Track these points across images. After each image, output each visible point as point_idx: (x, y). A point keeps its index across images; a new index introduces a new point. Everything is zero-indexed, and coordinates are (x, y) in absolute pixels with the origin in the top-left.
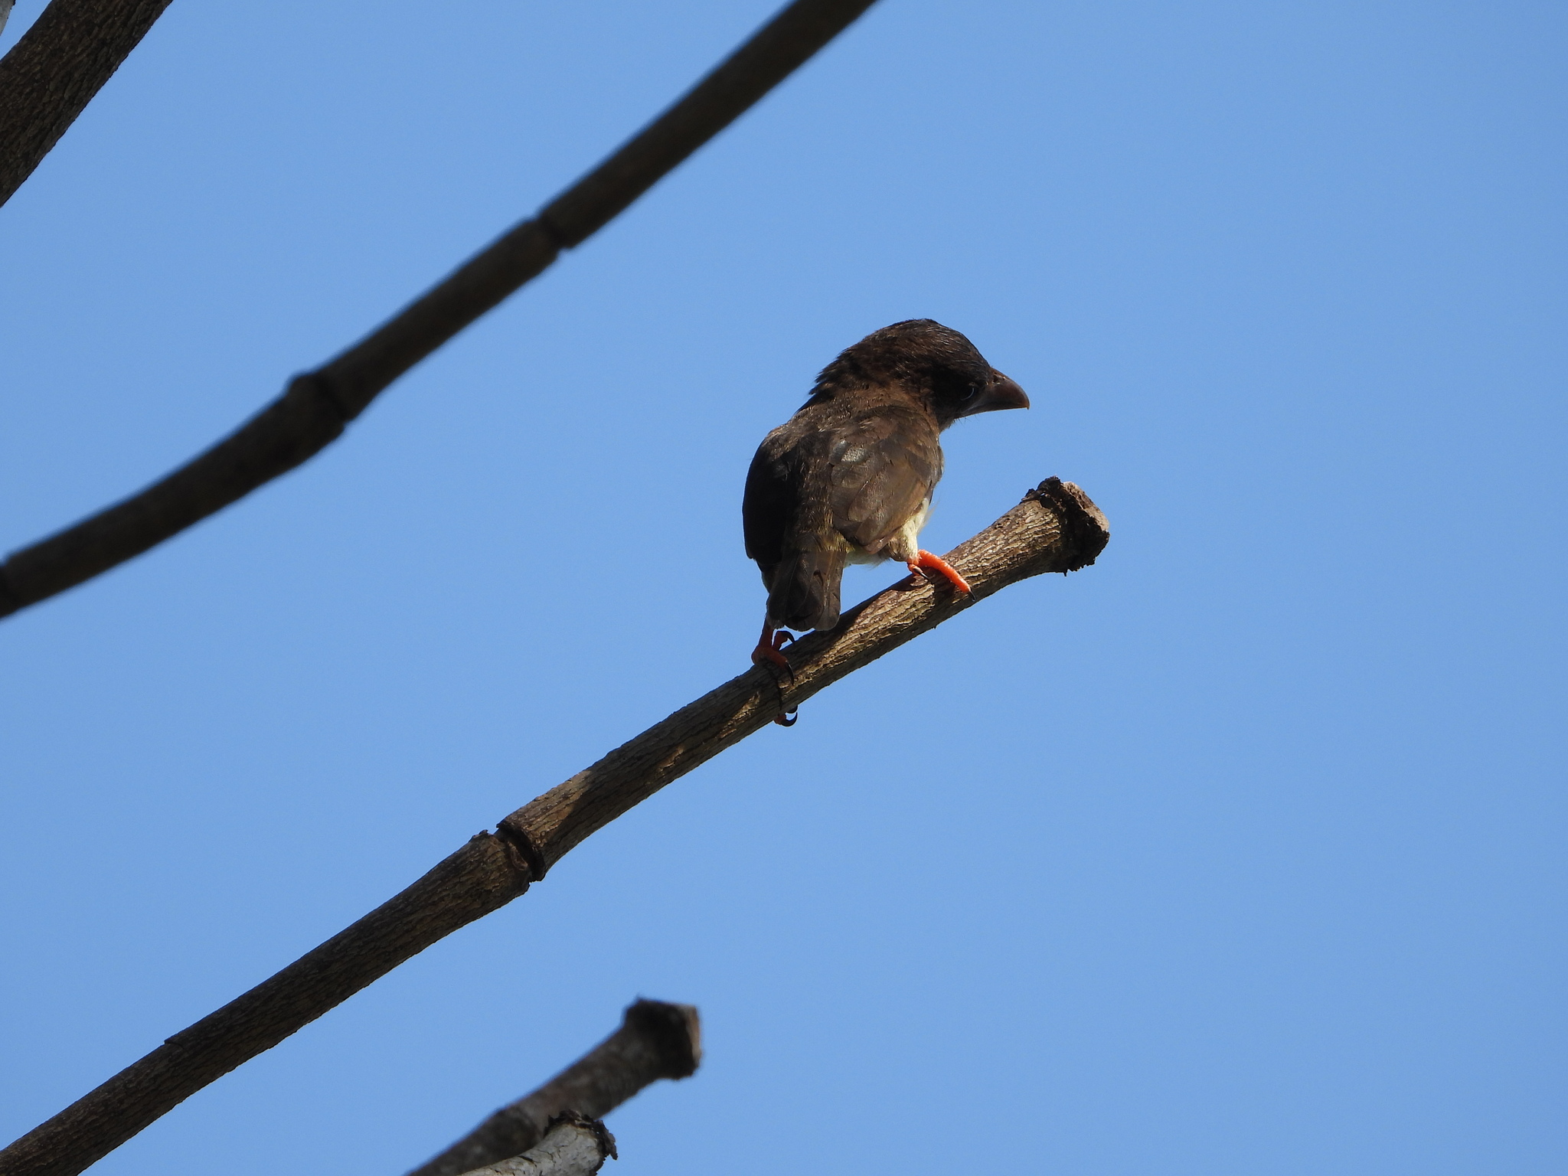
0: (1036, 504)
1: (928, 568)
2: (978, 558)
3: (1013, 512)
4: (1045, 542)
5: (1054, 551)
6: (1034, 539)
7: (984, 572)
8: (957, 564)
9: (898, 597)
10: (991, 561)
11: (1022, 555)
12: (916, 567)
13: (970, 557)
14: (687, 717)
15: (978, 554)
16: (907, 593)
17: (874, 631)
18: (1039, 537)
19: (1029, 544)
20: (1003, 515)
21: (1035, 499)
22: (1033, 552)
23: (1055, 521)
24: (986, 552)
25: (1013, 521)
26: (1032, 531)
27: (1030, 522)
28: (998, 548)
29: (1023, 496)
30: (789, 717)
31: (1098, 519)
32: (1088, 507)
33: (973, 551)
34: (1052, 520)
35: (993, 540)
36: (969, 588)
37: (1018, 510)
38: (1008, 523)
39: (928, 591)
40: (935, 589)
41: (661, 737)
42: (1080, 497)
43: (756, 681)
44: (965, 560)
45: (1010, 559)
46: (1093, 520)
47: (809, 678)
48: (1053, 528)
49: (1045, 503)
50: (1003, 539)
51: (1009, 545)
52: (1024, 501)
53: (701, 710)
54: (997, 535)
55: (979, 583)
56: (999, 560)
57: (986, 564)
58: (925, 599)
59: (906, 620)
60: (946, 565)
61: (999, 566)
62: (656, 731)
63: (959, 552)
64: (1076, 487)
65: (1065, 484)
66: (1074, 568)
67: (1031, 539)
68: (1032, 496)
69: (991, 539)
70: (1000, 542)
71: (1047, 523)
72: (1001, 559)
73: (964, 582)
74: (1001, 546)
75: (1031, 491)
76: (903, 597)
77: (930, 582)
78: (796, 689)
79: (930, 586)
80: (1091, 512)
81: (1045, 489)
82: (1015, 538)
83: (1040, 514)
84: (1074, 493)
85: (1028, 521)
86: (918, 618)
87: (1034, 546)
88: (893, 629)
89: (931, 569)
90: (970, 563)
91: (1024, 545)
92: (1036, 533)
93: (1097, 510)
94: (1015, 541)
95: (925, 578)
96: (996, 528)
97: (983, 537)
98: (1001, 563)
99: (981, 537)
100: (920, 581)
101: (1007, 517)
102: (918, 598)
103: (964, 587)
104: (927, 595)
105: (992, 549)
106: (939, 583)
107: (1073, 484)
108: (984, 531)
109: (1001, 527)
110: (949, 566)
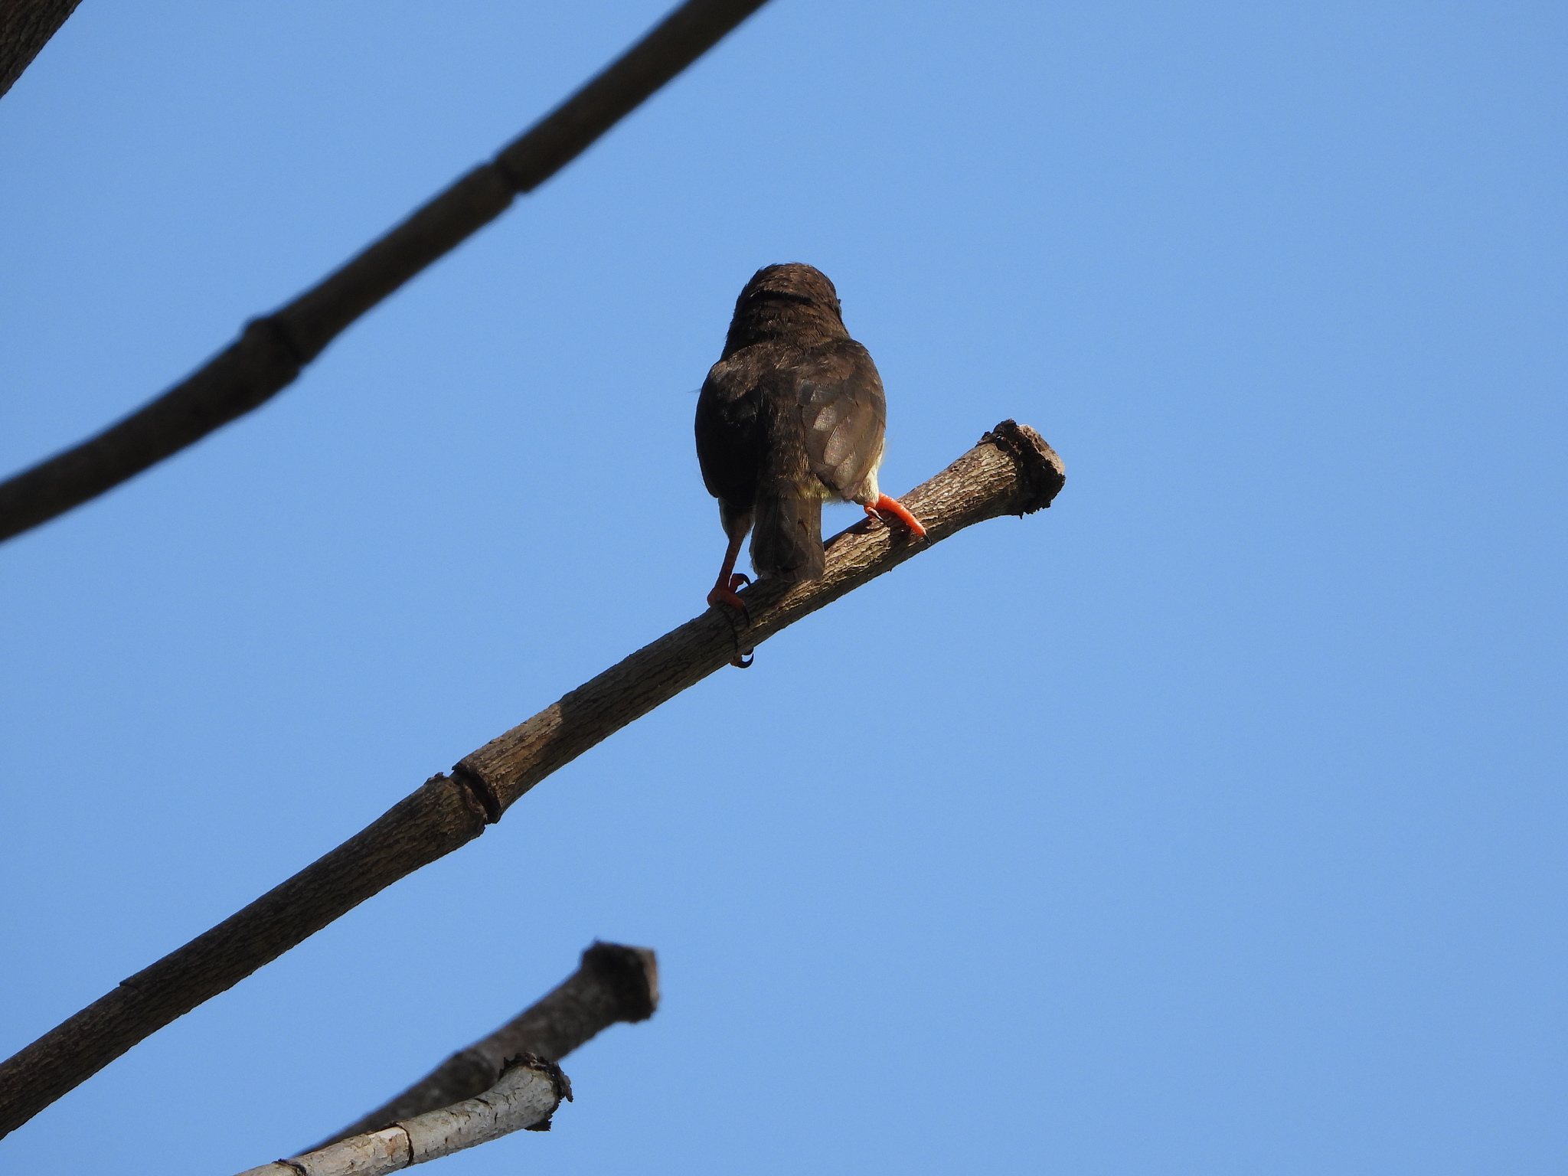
0: (992, 447)
1: (884, 511)
2: (934, 501)
3: (969, 455)
4: (1001, 485)
5: (1010, 494)
6: (989, 482)
7: (940, 515)
8: (913, 507)
9: (854, 540)
10: (946, 504)
11: (978, 498)
12: (872, 510)
13: (926, 500)
14: (643, 659)
15: (933, 497)
16: (863, 536)
17: (830, 574)
18: (995, 480)
19: (985, 487)
20: (958, 458)
21: (991, 442)
22: (989, 496)
23: (1010, 464)
24: (942, 495)
25: (969, 464)
26: (988, 474)
27: (986, 465)
28: (954, 491)
29: (979, 439)
30: (745, 658)
31: (1054, 462)
32: (1044, 450)
33: (929, 494)
34: (1008, 463)
35: (949, 483)
36: (925, 531)
37: (974, 453)
38: (964, 466)
39: (884, 534)
40: (891, 531)
41: (617, 680)
42: (1036, 440)
43: (712, 624)
44: (921, 503)
45: (966, 502)
46: (1049, 463)
47: (764, 621)
48: (1009, 471)
49: (1001, 446)
50: (959, 482)
51: (965, 487)
52: (980, 444)
53: (656, 653)
54: (953, 478)
55: (934, 526)
56: (955, 502)
57: (942, 507)
58: (881, 542)
59: (862, 563)
60: (902, 507)
61: (955, 509)
62: (612, 674)
63: (914, 495)
64: (1032, 430)
65: (1021, 427)
66: (1030, 511)
67: (987, 482)
68: (988, 439)
69: (947, 481)
70: (956, 486)
71: (1003, 466)
72: (957, 502)
73: (920, 525)
74: (957, 489)
75: (987, 434)
76: (859, 540)
77: (886, 524)
78: (752, 631)
79: (886, 529)
80: (1047, 455)
81: (1001, 432)
82: (971, 481)
83: (996, 458)
84: (1029, 436)
85: (984, 463)
86: (874, 560)
87: (990, 489)
88: (849, 572)
89: (888, 513)
90: (926, 506)
91: (980, 488)
92: (991, 476)
93: (1053, 453)
94: (971, 484)
95: (881, 521)
96: (952, 471)
97: (939, 479)
98: (956, 505)
99: (937, 480)
100: (876, 523)
101: (963, 460)
102: (873, 541)
103: (920, 530)
104: (883, 538)
105: (948, 492)
106: (895, 525)
107: (1029, 427)
108: (940, 473)
109: (957, 470)
110: (905, 509)
